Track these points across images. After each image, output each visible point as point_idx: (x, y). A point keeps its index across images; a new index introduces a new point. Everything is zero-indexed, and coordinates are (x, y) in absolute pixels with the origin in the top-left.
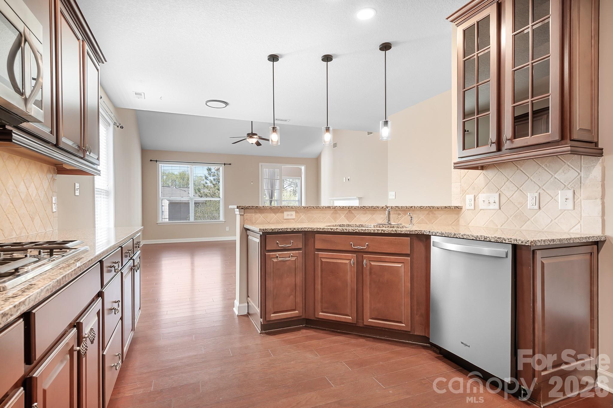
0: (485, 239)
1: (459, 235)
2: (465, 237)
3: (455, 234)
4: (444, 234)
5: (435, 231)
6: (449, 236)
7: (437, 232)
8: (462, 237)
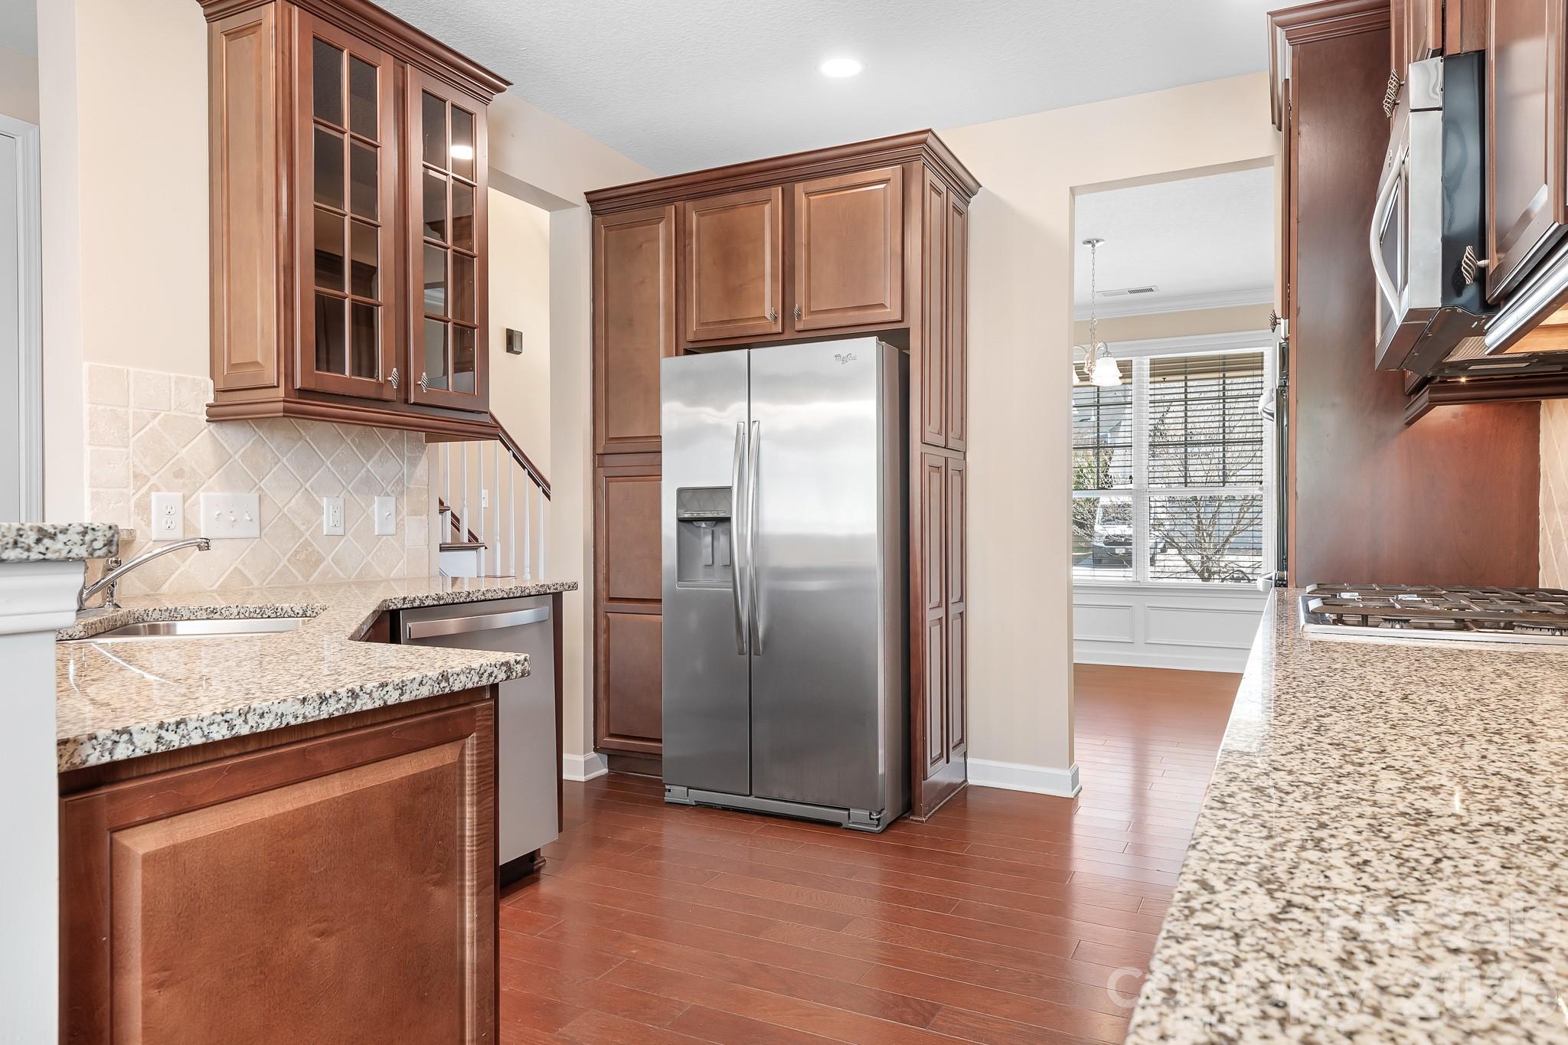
0: (522, 592)
1: (476, 594)
2: (489, 596)
3: (469, 593)
4: (443, 599)
5: (420, 596)
6: (456, 601)
7: (427, 597)
8: (483, 598)
